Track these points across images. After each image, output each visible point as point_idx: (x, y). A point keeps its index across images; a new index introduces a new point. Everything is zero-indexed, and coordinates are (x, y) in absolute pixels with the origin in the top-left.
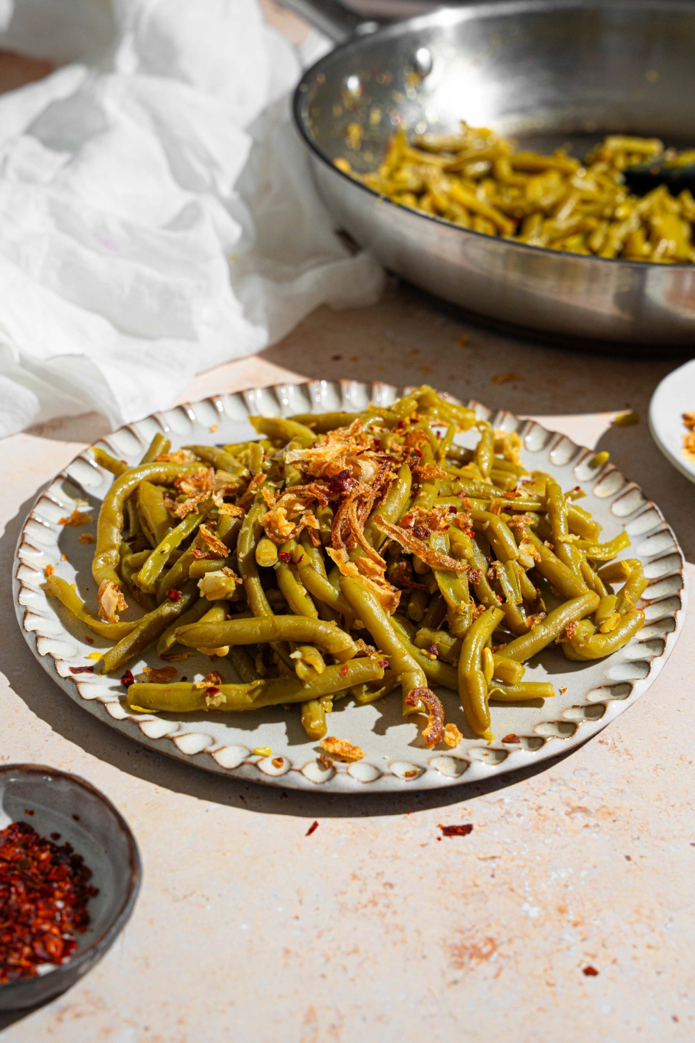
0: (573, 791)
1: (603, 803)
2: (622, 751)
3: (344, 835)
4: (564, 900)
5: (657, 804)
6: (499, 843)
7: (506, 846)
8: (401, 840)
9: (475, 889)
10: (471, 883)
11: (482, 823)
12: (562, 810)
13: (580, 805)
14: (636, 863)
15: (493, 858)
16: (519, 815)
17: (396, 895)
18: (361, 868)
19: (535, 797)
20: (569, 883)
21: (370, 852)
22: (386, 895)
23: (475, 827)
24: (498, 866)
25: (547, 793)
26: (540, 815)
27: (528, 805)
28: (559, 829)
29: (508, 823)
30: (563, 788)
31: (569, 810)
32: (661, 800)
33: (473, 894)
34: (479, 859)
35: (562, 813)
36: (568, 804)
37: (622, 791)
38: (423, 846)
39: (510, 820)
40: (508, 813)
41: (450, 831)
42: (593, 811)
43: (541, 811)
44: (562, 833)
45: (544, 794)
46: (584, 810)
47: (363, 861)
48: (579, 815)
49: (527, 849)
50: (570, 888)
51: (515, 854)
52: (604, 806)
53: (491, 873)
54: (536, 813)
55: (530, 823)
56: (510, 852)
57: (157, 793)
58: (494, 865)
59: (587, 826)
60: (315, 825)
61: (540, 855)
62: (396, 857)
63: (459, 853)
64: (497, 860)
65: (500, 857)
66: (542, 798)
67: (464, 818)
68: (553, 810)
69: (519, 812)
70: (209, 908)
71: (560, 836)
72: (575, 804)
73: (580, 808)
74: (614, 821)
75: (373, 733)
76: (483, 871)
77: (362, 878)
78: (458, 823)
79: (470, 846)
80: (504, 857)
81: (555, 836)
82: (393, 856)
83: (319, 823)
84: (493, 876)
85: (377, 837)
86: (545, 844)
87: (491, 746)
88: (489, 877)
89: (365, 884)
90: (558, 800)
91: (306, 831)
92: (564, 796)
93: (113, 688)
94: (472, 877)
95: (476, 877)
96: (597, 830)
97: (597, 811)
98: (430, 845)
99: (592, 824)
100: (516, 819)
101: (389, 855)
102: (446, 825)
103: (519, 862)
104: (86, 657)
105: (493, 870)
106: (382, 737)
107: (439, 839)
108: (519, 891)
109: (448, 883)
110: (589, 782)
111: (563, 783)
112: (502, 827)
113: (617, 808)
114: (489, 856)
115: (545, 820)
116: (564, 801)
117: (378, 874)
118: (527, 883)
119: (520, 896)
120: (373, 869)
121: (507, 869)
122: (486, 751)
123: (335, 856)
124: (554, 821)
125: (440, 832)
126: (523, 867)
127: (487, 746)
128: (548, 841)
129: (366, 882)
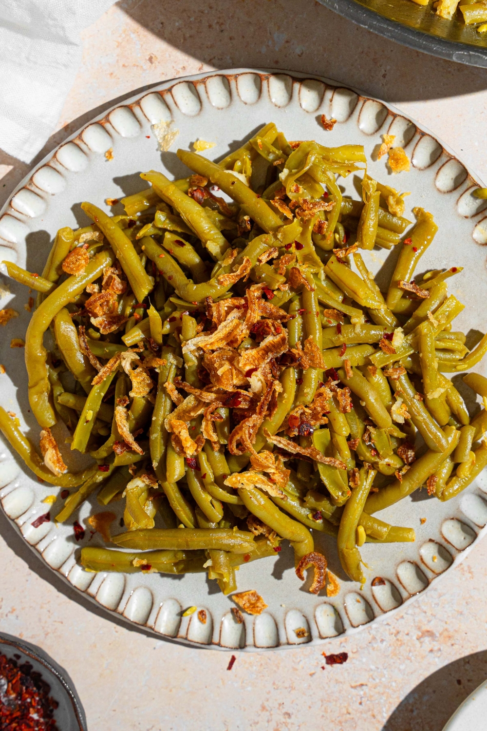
0: (424, 614)
1: (446, 626)
2: (466, 568)
3: (255, 668)
4: (410, 724)
6: (366, 670)
7: (371, 673)
8: (296, 669)
9: (348, 716)
10: (344, 711)
11: (355, 650)
12: (415, 634)
13: (429, 629)
14: (464, 687)
15: (362, 685)
16: (382, 641)
17: (293, 724)
18: (268, 700)
19: (395, 621)
20: (414, 709)
21: (274, 684)
22: (286, 724)
23: (350, 655)
24: (365, 693)
25: (405, 616)
26: (398, 640)
27: (389, 629)
28: (411, 654)
29: (373, 649)
30: (417, 611)
31: (420, 634)
33: (346, 721)
34: (352, 687)
35: (414, 638)
36: (419, 628)
37: (461, 613)
38: (312, 675)
39: (375, 646)
40: (374, 638)
41: (332, 659)
42: (438, 635)
43: (400, 636)
44: (413, 658)
45: (402, 617)
46: (430, 634)
47: (269, 693)
48: (427, 639)
49: (386, 676)
50: (415, 713)
51: (377, 681)
52: (446, 630)
53: (359, 701)
54: (395, 638)
55: (390, 649)
56: (374, 679)
57: (117, 632)
58: (362, 693)
59: (431, 651)
60: (233, 659)
61: (395, 681)
62: (293, 688)
63: (337, 682)
64: (364, 687)
65: (366, 685)
66: (402, 621)
67: (342, 645)
68: (408, 634)
69: (383, 638)
71: (411, 662)
72: (424, 628)
73: (428, 631)
74: (452, 645)
75: (272, 577)
76: (354, 699)
77: (269, 709)
78: (337, 651)
79: (346, 675)
80: (369, 685)
81: (408, 662)
82: (290, 687)
83: (236, 656)
84: (361, 703)
85: (278, 668)
86: (400, 670)
87: (362, 592)
88: (358, 704)
89: (271, 715)
90: (412, 624)
91: (227, 665)
92: (417, 619)
93: (69, 539)
94: (346, 705)
95: (349, 705)
96: (439, 655)
97: (441, 634)
98: (316, 674)
99: (436, 648)
100: (380, 644)
101: (287, 685)
102: (328, 654)
103: (381, 689)
104: (42, 501)
105: (361, 698)
106: (280, 581)
107: (323, 668)
108: (379, 717)
109: (329, 711)
110: (437, 604)
111: (417, 605)
112: (369, 653)
113: (456, 631)
114: (359, 683)
115: (401, 645)
116: (416, 624)
117: (280, 705)
118: (384, 709)
119: (379, 722)
120: (276, 700)
121: (371, 696)
122: (359, 598)
123: (249, 689)
124: (408, 646)
125: (324, 661)
126: (383, 694)
127: (359, 591)
128: (402, 667)
129: (272, 712)
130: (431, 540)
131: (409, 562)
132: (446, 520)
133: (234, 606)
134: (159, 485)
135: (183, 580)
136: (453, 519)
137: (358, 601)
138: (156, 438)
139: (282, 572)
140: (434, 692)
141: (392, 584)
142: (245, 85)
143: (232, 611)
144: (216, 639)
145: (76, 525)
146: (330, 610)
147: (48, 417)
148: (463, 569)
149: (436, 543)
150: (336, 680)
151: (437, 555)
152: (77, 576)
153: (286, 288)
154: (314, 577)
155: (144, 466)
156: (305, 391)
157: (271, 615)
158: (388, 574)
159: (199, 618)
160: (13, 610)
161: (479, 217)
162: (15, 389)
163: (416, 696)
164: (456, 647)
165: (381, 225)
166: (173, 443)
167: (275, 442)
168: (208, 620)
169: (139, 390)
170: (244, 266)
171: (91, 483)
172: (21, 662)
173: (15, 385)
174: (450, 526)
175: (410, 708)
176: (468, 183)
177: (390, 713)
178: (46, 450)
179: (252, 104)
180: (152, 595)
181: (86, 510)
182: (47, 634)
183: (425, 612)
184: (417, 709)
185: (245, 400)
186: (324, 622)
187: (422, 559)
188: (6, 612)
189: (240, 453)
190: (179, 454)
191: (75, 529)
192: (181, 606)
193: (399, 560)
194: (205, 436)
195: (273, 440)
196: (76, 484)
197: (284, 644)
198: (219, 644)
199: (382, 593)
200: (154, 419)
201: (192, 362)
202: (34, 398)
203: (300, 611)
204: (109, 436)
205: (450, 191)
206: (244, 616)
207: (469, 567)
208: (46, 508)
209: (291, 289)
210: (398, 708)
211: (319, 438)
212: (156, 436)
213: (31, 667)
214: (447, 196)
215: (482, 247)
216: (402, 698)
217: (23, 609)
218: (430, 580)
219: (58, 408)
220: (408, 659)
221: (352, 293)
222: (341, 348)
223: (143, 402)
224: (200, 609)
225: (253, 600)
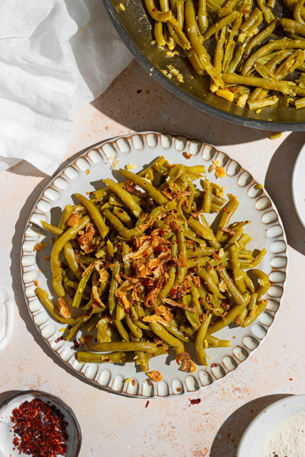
1: (245, 386)
2: (254, 359)
3: (158, 406)
4: (230, 431)
5: (264, 385)
6: (209, 406)
7: (212, 408)
8: (177, 407)
9: (201, 427)
10: (199, 425)
11: (204, 397)
12: (231, 389)
14: (254, 414)
15: (207, 413)
16: (216, 393)
17: (176, 432)
18: (164, 421)
19: (222, 383)
20: (232, 424)
21: (167, 413)
22: (173, 432)
23: (202, 400)
24: (209, 417)
25: (227, 381)
26: (223, 392)
27: (220, 388)
28: (230, 399)
29: (212, 397)
30: (232, 379)
31: (234, 389)
32: (266, 383)
33: (200, 430)
34: (203, 414)
35: (231, 391)
36: (233, 387)
37: (252, 380)
38: (184, 409)
39: (213, 395)
40: (213, 392)
41: (194, 402)
42: (242, 390)
43: (224, 391)
45: (225, 382)
46: (238, 389)
47: (165, 417)
48: (237, 392)
49: (219, 409)
50: (232, 426)
51: (214, 411)
52: (246, 387)
53: (206, 421)
54: (222, 392)
55: (220, 396)
56: (213, 411)
57: (94, 390)
58: (207, 417)
59: (239, 397)
60: (148, 402)
61: (223, 411)
62: (175, 415)
63: (196, 412)
64: (208, 414)
66: (225, 384)
67: (198, 395)
68: (228, 390)
69: (217, 391)
70: (117, 440)
71: (230, 402)
72: (236, 387)
73: (237, 388)
74: (249, 394)
75: (165, 364)
76: (204, 420)
77: (165, 425)
78: (196, 398)
79: (200, 408)
80: (211, 413)
81: (228, 402)
82: (174, 415)
83: (149, 401)
84: (207, 422)
85: (169, 406)
86: (225, 406)
87: (207, 370)
88: (206, 422)
89: (166, 428)
90: (230, 385)
91: (145, 405)
92: (232, 383)
93: (72, 348)
94: (200, 422)
95: (201, 422)
96: (242, 399)
97: (243, 390)
98: (186, 409)
99: (241, 396)
100: (215, 395)
101: (173, 414)
102: (192, 399)
103: (216, 415)
104: (59, 331)
105: (207, 419)
106: (169, 366)
107: (189, 406)
108: (215, 428)
109: (192, 425)
110: (241, 376)
111: (232, 376)
112: (210, 399)
113: (250, 388)
114: (206, 413)
115: (225, 395)
116: (232, 385)
117: (170, 423)
118: (218, 424)
119: (215, 430)
120: (168, 421)
121: (212, 418)
122: (205, 373)
123: (156, 416)
124: (228, 395)
125: (190, 402)
126: (217, 417)
127: (205, 370)
128: (226, 405)
129: (166, 427)
130: (238, 346)
131: (228, 356)
132: (245, 337)
133: (148, 378)
134: (113, 322)
135: (125, 366)
136: (248, 336)
137: (205, 375)
138: (111, 300)
139: (170, 362)
140: (241, 416)
141: (221, 366)
142: (150, 139)
143: (147, 380)
144: (140, 393)
145: (75, 342)
146: (192, 379)
147: (62, 292)
148: (253, 359)
149: (241, 347)
150: (196, 411)
151: (241, 353)
152: (76, 365)
153: (170, 230)
154: (184, 364)
155: (106, 313)
156: (179, 277)
157: (165, 382)
158: (218, 361)
159: (132, 384)
160: (47, 381)
161: (258, 198)
162: (46, 279)
163: (232, 418)
164: (250, 395)
165: (213, 202)
166: (119, 303)
167: (166, 301)
168: (136, 384)
169: (103, 278)
170: (150, 221)
171: (82, 322)
172: (51, 405)
173: (46, 277)
174: (247, 340)
175: (229, 423)
176: (252, 182)
177: (220, 426)
178: (61, 307)
179: (153, 148)
180: (110, 373)
181: (79, 335)
182: (62, 392)
183: (236, 380)
184: (233, 424)
185: (152, 282)
186: (190, 384)
187: (234, 355)
188: (43, 382)
189: (150, 306)
190: (122, 307)
191: (74, 343)
192: (124, 378)
193: (224, 355)
194: (134, 299)
195: (165, 300)
196: (75, 322)
197: (171, 395)
198: (141, 395)
199: (216, 371)
200: (110, 291)
201: (128, 265)
202: (55, 284)
203: (179, 380)
204: (90, 300)
205: (244, 186)
206: (153, 382)
207: (256, 358)
208: (61, 334)
209: (172, 231)
210: (224, 424)
211: (186, 299)
212: (111, 299)
213: (55, 407)
214: (243, 188)
215: (259, 212)
216: (226, 419)
217: (51, 380)
218: (238, 364)
219: (66, 288)
220: (228, 401)
221: (200, 233)
222: (195, 258)
223: (105, 284)
224: (132, 380)
225: (157, 375)
